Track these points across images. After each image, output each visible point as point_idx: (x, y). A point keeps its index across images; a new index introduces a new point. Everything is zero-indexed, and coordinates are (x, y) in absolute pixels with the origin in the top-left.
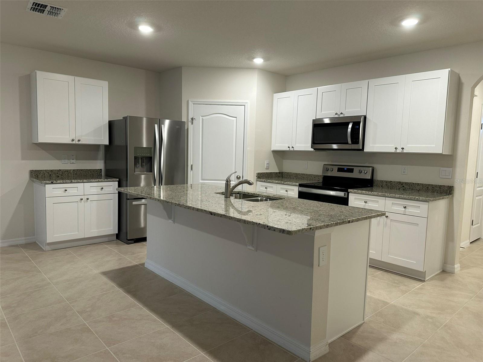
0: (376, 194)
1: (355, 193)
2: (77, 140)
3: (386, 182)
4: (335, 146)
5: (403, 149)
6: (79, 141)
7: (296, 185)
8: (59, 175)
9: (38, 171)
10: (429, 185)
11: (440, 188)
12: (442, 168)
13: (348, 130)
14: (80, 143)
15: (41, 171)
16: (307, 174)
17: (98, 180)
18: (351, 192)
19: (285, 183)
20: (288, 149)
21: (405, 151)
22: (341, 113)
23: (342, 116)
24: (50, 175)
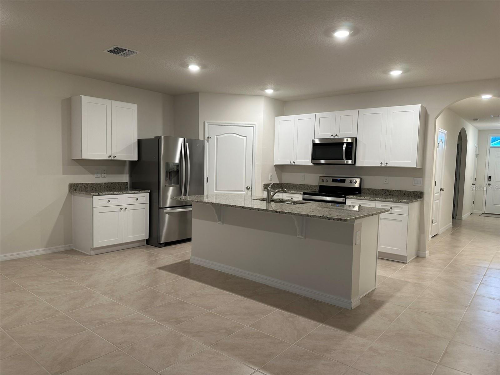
0: (368, 199)
1: (351, 198)
2: (112, 156)
3: (372, 189)
4: (323, 162)
5: (387, 164)
6: (114, 157)
7: (301, 194)
8: (93, 188)
9: (76, 184)
10: (405, 191)
11: (413, 193)
12: (415, 179)
13: (343, 149)
14: (115, 159)
15: (79, 184)
16: (304, 185)
17: (134, 192)
18: (348, 198)
19: (291, 192)
20: (290, 164)
21: (388, 165)
22: (336, 135)
23: (336, 137)
24: (86, 188)
